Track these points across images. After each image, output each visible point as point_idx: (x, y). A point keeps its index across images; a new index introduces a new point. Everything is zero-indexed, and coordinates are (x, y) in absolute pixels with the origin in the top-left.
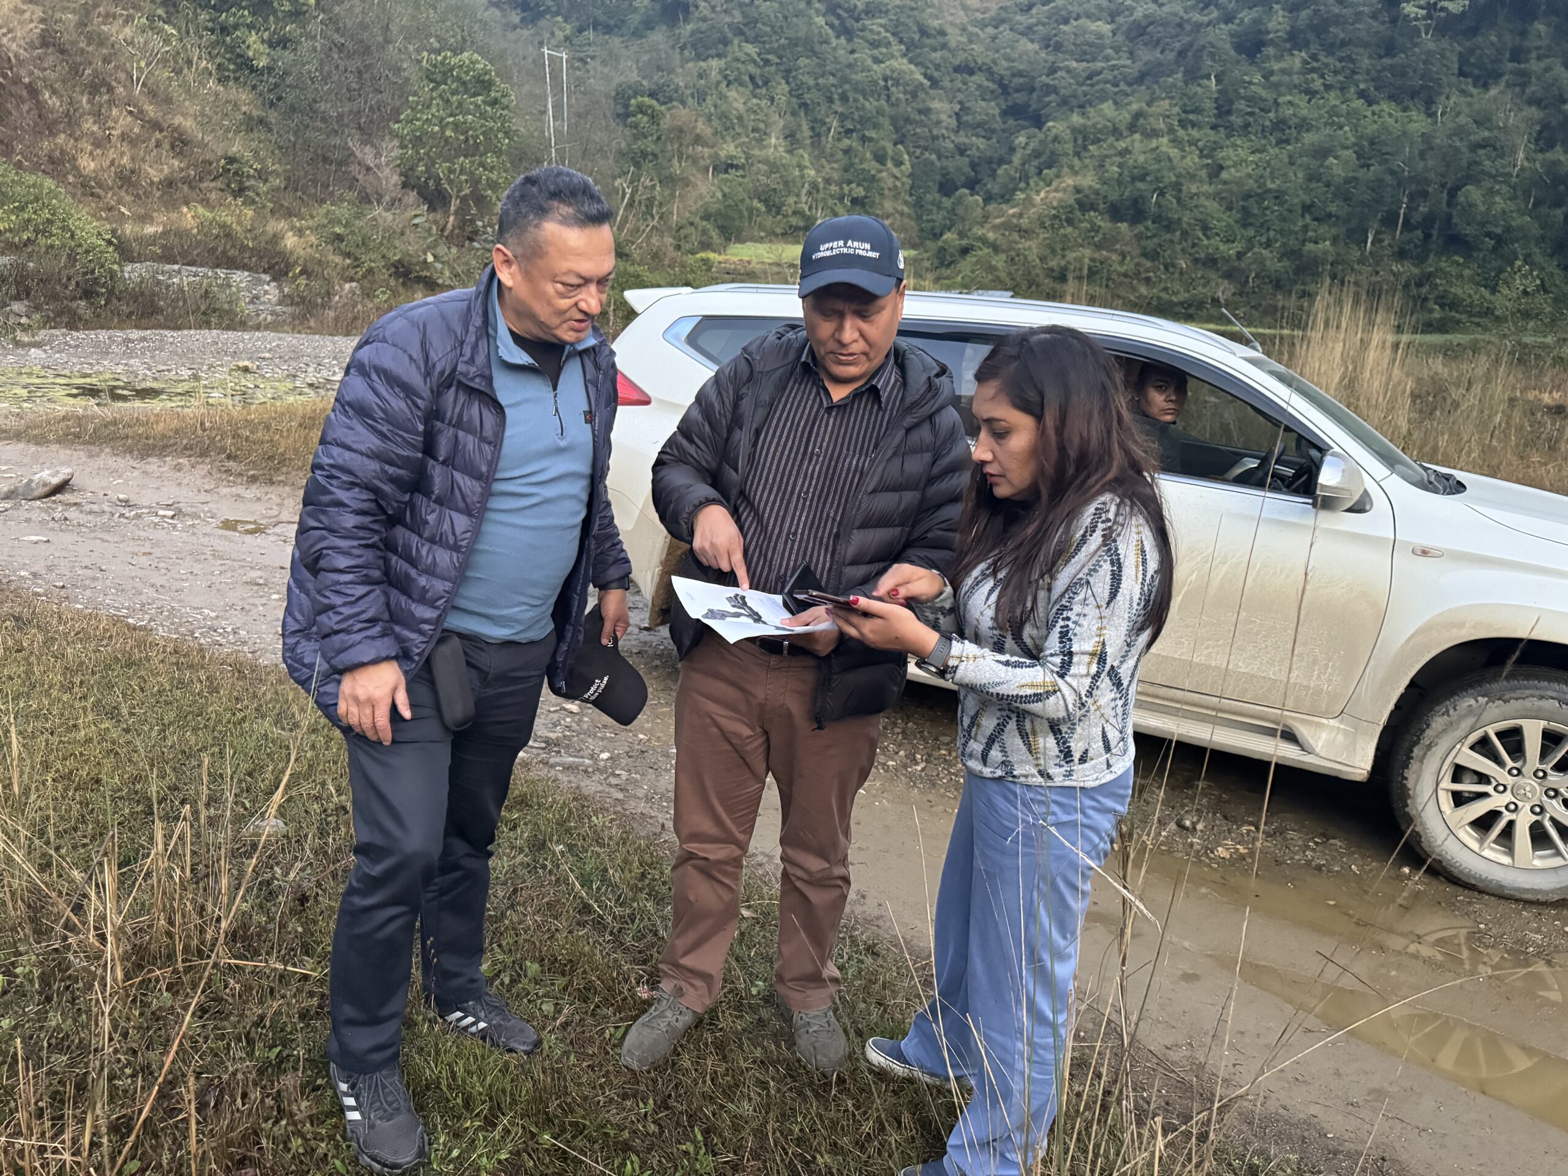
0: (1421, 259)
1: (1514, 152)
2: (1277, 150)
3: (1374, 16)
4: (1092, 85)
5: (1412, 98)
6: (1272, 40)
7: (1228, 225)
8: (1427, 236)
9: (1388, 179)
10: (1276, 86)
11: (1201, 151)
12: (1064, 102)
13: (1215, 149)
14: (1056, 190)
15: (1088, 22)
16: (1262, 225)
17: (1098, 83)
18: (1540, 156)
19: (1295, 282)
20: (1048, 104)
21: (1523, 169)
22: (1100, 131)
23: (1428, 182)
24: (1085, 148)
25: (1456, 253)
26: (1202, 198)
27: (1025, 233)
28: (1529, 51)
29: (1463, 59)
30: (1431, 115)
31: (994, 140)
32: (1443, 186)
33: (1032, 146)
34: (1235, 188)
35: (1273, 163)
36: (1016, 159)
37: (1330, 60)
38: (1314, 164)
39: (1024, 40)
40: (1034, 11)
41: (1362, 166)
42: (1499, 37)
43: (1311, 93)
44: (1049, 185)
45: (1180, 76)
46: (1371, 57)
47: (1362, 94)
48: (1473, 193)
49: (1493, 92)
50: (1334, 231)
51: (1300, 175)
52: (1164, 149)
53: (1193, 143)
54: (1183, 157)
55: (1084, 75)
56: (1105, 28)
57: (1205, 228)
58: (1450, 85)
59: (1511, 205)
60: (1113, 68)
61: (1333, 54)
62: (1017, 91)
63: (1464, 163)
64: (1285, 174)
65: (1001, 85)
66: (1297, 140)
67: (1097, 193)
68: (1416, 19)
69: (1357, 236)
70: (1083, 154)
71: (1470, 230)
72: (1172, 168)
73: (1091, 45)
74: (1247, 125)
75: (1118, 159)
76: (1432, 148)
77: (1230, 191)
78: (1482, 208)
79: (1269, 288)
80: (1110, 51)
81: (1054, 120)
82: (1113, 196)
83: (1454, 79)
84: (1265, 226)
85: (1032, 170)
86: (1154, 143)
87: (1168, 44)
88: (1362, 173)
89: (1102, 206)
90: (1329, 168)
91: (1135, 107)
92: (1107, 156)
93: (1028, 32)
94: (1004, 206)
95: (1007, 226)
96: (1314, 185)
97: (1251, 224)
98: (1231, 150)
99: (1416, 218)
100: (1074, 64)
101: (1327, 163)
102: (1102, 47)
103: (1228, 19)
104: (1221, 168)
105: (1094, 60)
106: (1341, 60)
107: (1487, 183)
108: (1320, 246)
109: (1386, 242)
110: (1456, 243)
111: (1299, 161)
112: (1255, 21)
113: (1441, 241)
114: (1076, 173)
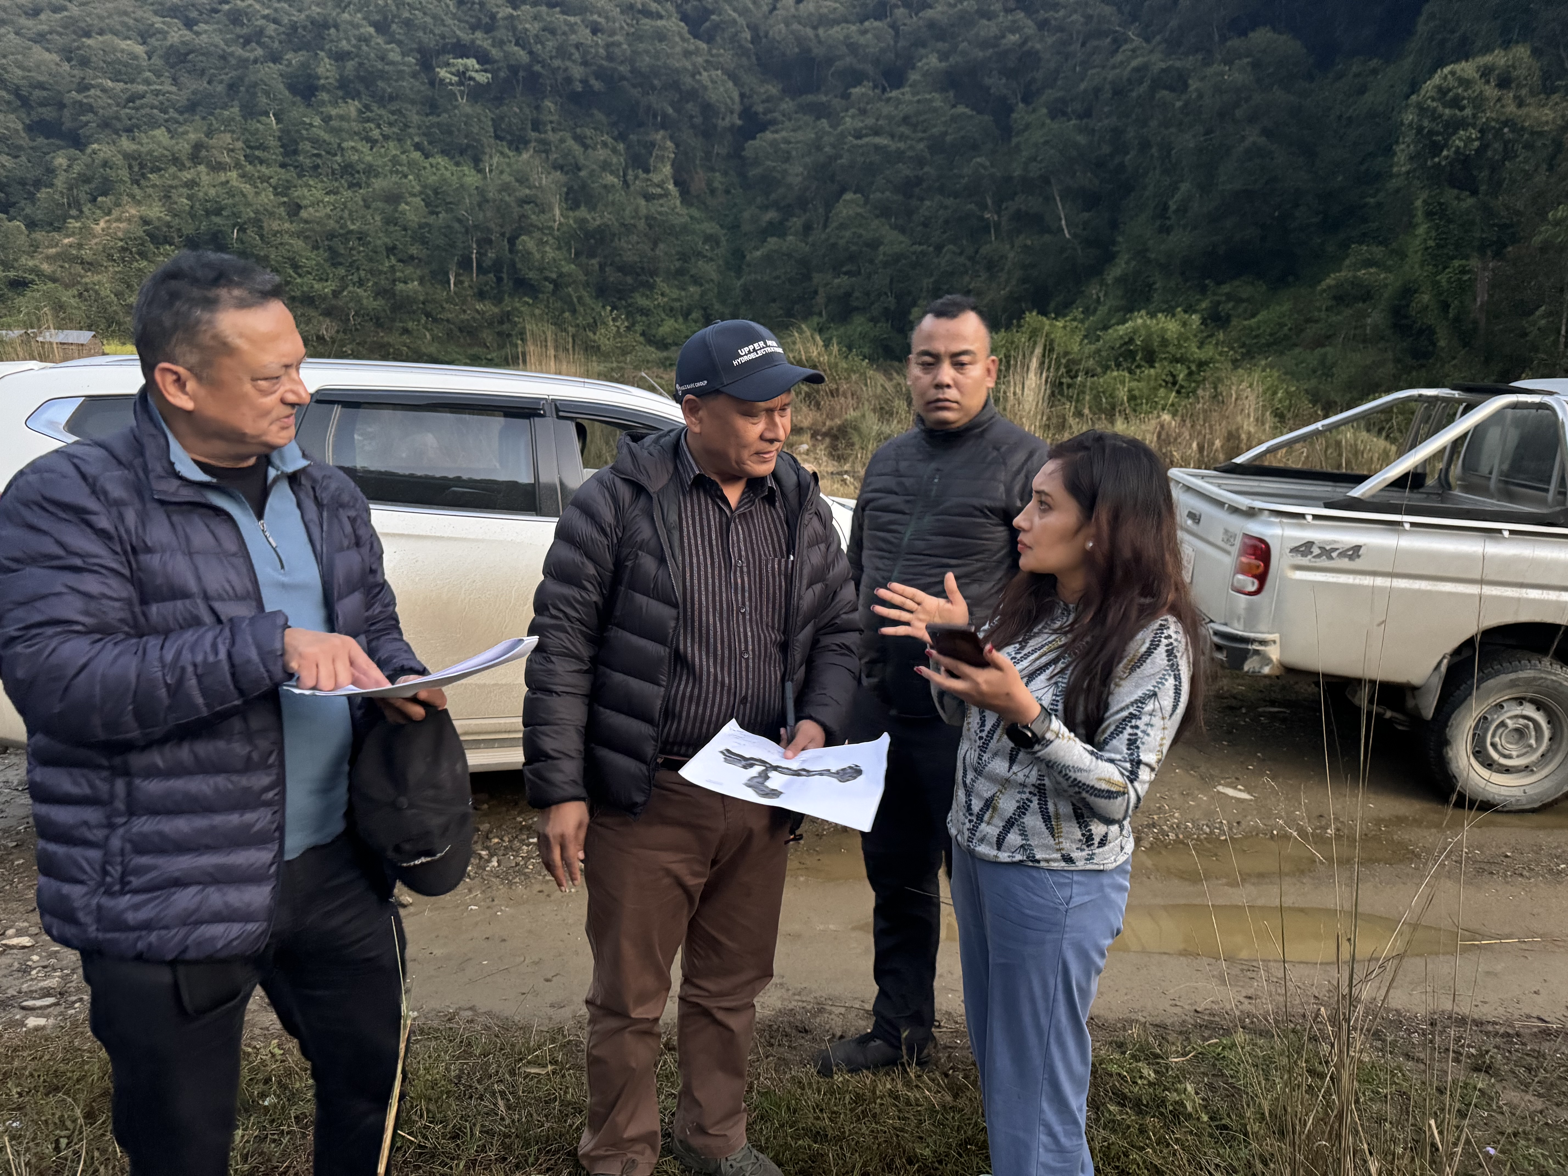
0: (498, 300)
1: (551, 209)
2: (350, 193)
3: (414, 75)
4: (137, 109)
5: (461, 154)
6: (323, 86)
7: (318, 264)
8: (499, 280)
9: (456, 225)
10: (336, 131)
11: (275, 188)
12: (105, 125)
13: (289, 188)
14: (119, 220)
15: (117, 41)
16: (351, 265)
17: (142, 107)
18: (571, 213)
19: (393, 320)
20: (87, 124)
21: (560, 224)
22: (158, 159)
23: (489, 230)
24: (143, 176)
25: (525, 295)
26: (286, 237)
27: (90, 266)
28: (545, 124)
29: (496, 123)
30: (480, 171)
31: (24, 159)
32: (503, 235)
33: (76, 169)
34: (317, 228)
35: (349, 205)
36: (60, 182)
37: (382, 112)
38: (389, 208)
39: (37, 49)
40: (43, 17)
41: (432, 213)
42: (521, 109)
43: (373, 142)
44: (109, 213)
45: (236, 110)
46: (418, 113)
47: (418, 147)
48: (527, 242)
49: (525, 156)
50: (419, 272)
51: (378, 218)
52: (235, 183)
53: (265, 179)
54: (257, 194)
55: (125, 97)
56: (140, 50)
57: (296, 267)
58: (490, 146)
59: (558, 255)
60: (157, 93)
61: (384, 107)
62: (42, 104)
63: (515, 216)
64: (363, 217)
65: (18, 96)
66: (368, 185)
67: (169, 225)
68: (451, 84)
69: (440, 276)
70: (142, 182)
71: (531, 275)
72: (248, 204)
73: (126, 65)
74: (316, 167)
75: (185, 191)
76: (487, 201)
77: (313, 230)
78: (538, 256)
79: (370, 326)
80: (148, 74)
81: (97, 141)
82: (189, 229)
83: (492, 141)
84: (353, 266)
85: (83, 197)
86: (223, 177)
87: (214, 75)
88: (431, 219)
89: (176, 240)
90: (403, 213)
91: (192, 136)
92: (171, 187)
93: (40, 38)
94: (56, 235)
95: (64, 257)
96: (392, 228)
97: (341, 264)
98: (305, 190)
99: (487, 263)
100: (110, 83)
101: (400, 208)
102: (139, 70)
103: (275, 59)
104: (299, 207)
105: (132, 81)
106: (393, 113)
107: (537, 234)
108: (410, 286)
109: (466, 284)
110: (523, 286)
111: (374, 205)
112: (305, 66)
113: (511, 284)
114: (139, 203)
